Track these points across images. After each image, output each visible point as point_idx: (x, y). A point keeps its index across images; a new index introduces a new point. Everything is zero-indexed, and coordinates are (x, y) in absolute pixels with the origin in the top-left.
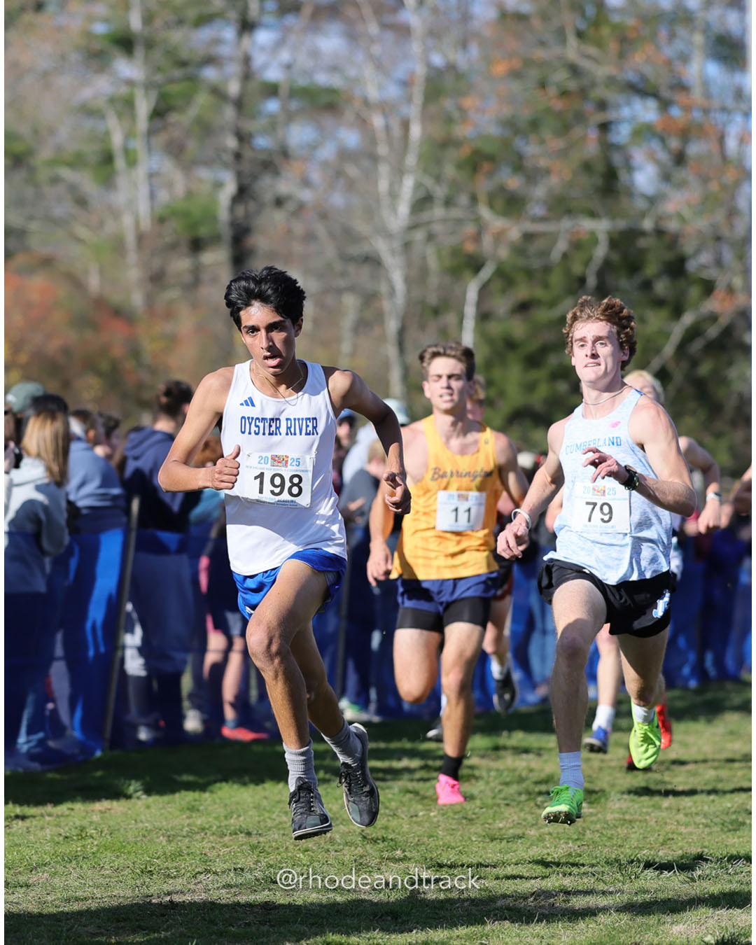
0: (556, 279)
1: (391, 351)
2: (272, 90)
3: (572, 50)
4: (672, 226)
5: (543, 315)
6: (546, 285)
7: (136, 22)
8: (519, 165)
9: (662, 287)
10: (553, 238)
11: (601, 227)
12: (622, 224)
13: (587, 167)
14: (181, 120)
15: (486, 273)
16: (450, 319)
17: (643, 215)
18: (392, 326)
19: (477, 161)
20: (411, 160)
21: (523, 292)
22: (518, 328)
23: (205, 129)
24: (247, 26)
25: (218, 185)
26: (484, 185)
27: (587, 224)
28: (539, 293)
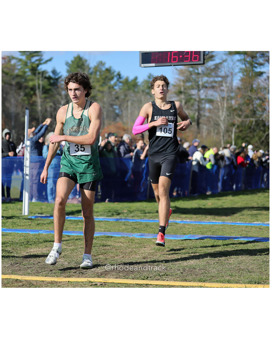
0: (246, 128)
1: (222, 138)
2: (203, 99)
3: (249, 93)
4: (264, 119)
5: (244, 132)
6: (245, 128)
7: (182, 89)
8: (241, 110)
9: (262, 128)
10: (246, 121)
11: (253, 119)
12: (256, 119)
13: (251, 110)
14: (189, 104)
15: (236, 126)
16: (230, 133)
17: (260, 118)
18: (222, 134)
19: (235, 110)
20: (225, 110)
21: (241, 129)
22: (240, 134)
23: (192, 105)
24: (199, 90)
25: (195, 114)
26: (235, 113)
27: (252, 119)
28: (243, 129)
